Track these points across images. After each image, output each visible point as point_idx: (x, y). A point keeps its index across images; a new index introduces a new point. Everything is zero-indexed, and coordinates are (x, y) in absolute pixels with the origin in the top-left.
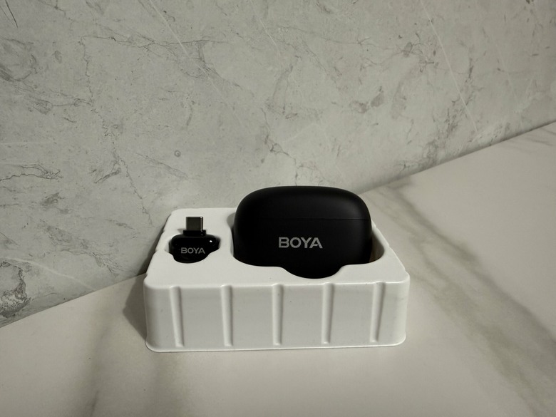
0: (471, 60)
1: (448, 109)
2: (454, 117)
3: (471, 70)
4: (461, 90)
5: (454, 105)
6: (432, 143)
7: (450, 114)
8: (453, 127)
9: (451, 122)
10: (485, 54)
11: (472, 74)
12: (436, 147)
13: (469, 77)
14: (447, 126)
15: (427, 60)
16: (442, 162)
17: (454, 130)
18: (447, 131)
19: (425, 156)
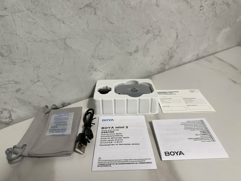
7: (169, 53)
15: (157, 35)
18: (169, 59)
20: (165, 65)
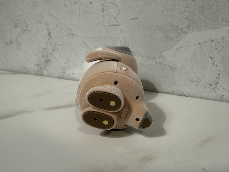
0: (48, 29)
1: (42, 52)
2: (47, 56)
3: (50, 34)
4: (47, 44)
5: (45, 50)
6: (38, 65)
8: (48, 61)
9: (46, 58)
10: (56, 26)
11: (51, 36)
12: (41, 68)
13: (50, 37)
14: (44, 60)
16: (46, 76)
17: (49, 63)
19: (36, 70)
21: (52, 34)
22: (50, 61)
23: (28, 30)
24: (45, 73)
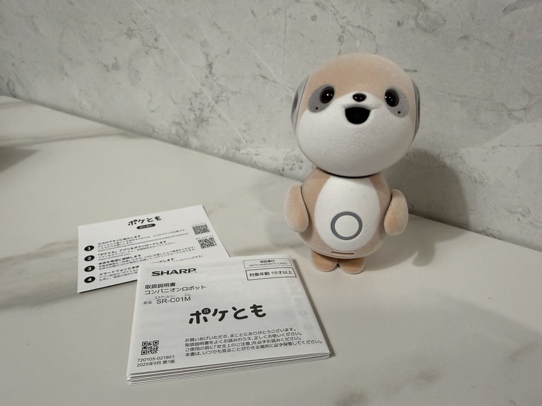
1: (190, 99)
2: (201, 110)
5: (196, 97)
7: (194, 105)
9: (198, 113)
13: (210, 73)
18: (195, 120)
20: (186, 131)
21: (214, 67)
22: (208, 121)
23: (157, 48)
24: (194, 142)
